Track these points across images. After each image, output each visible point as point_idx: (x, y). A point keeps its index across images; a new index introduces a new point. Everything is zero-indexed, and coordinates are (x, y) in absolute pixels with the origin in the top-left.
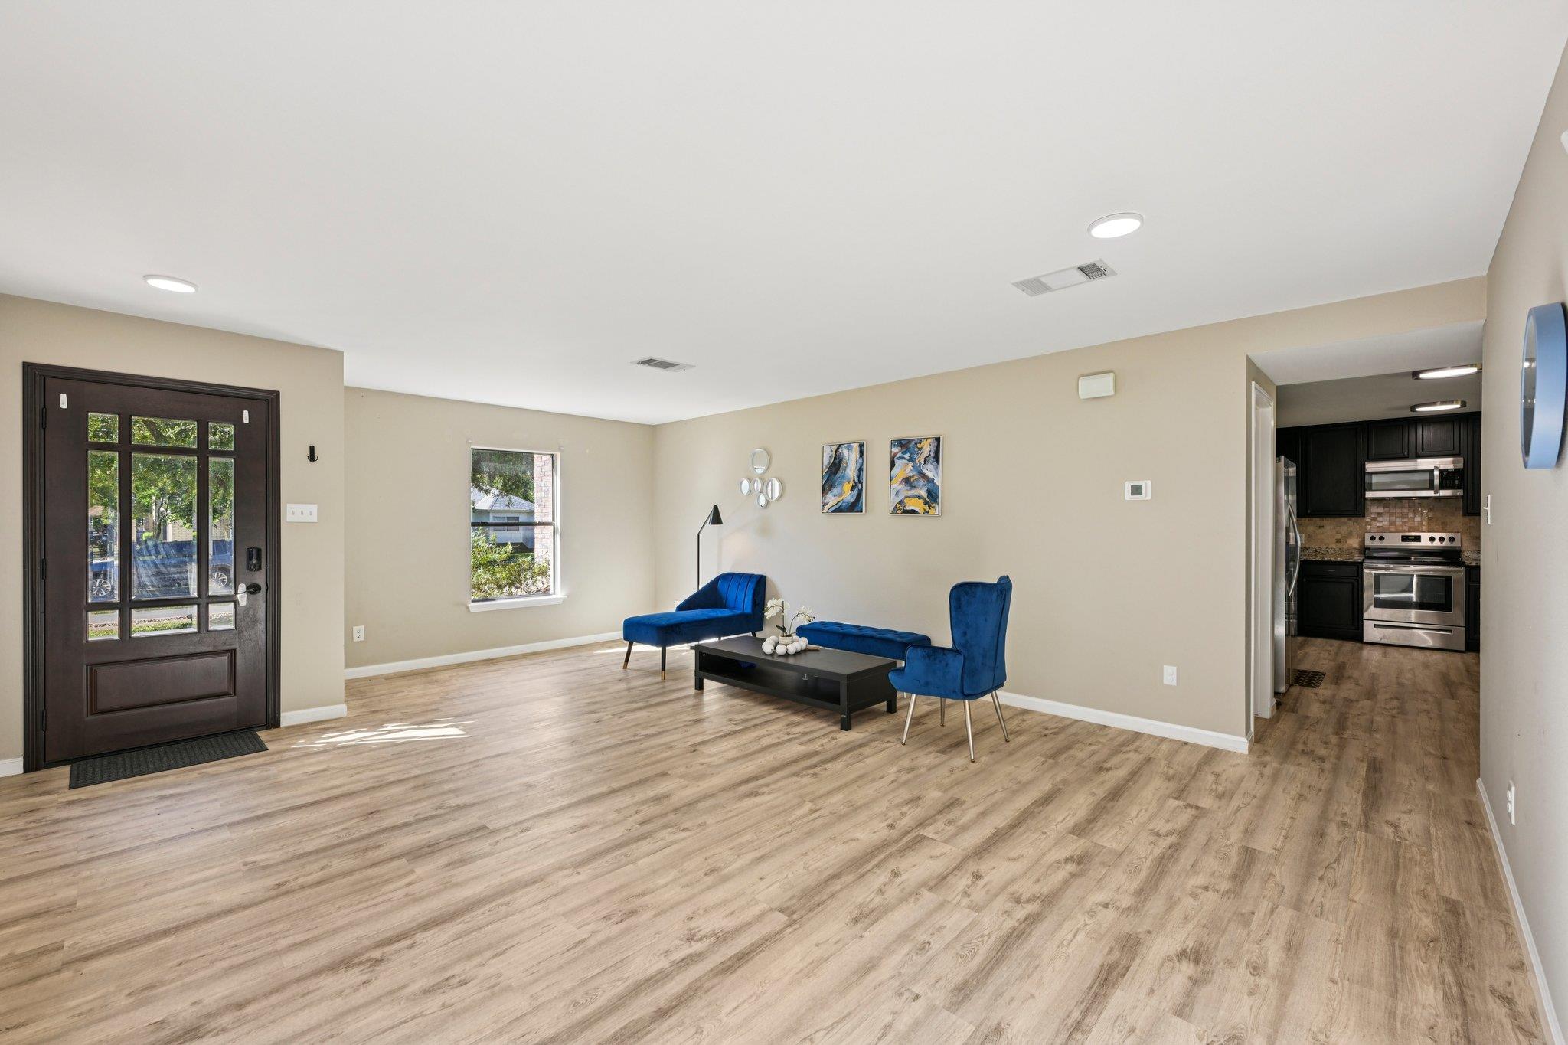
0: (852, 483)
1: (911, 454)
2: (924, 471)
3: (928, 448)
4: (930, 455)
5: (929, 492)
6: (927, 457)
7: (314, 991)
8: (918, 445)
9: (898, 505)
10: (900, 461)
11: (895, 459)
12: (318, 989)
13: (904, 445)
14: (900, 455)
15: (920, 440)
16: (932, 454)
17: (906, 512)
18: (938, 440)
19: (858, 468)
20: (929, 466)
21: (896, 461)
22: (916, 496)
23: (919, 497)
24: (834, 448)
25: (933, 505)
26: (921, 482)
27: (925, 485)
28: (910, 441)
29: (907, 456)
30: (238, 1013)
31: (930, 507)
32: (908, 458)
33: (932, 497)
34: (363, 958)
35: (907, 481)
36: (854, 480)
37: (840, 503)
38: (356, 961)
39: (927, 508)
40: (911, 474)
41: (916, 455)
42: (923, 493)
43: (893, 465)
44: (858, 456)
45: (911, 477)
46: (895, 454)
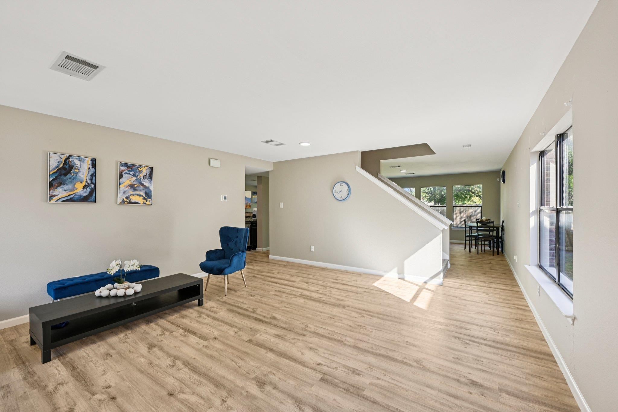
0: (84, 183)
1: (134, 172)
2: (143, 182)
3: (145, 171)
4: (146, 175)
5: (146, 194)
6: (145, 176)
7: (437, 368)
8: (139, 169)
9: (125, 199)
10: (127, 175)
11: (123, 173)
12: (436, 367)
13: (130, 167)
14: (126, 171)
15: (141, 167)
16: (148, 174)
17: (130, 203)
18: (151, 168)
19: (90, 174)
20: (146, 180)
21: (124, 175)
22: (137, 195)
23: (140, 195)
24: (64, 157)
25: (148, 200)
26: (141, 188)
27: (143, 190)
28: (134, 166)
29: (132, 173)
30: (459, 379)
31: (147, 200)
32: (133, 174)
33: (148, 195)
34: (419, 366)
35: (132, 186)
36: (87, 182)
37: (73, 196)
38: (421, 366)
39: (145, 201)
40: (134, 183)
41: (137, 174)
42: (143, 193)
43: (121, 177)
44: (91, 167)
45: (134, 185)
46: (123, 171)
